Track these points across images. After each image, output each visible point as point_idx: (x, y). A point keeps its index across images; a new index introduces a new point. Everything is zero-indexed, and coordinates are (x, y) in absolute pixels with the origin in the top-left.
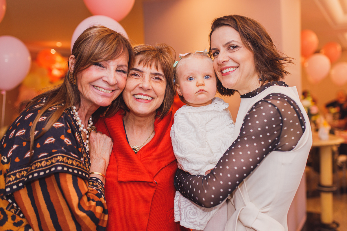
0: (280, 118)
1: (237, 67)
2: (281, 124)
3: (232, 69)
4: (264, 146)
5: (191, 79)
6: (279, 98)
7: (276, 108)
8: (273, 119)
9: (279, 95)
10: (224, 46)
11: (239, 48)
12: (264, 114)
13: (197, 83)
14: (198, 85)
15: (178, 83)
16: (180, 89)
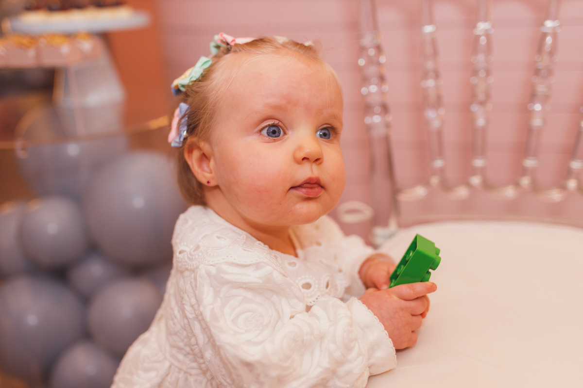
13: (300, 148)
14: (304, 159)
15: (208, 140)
16: (212, 163)
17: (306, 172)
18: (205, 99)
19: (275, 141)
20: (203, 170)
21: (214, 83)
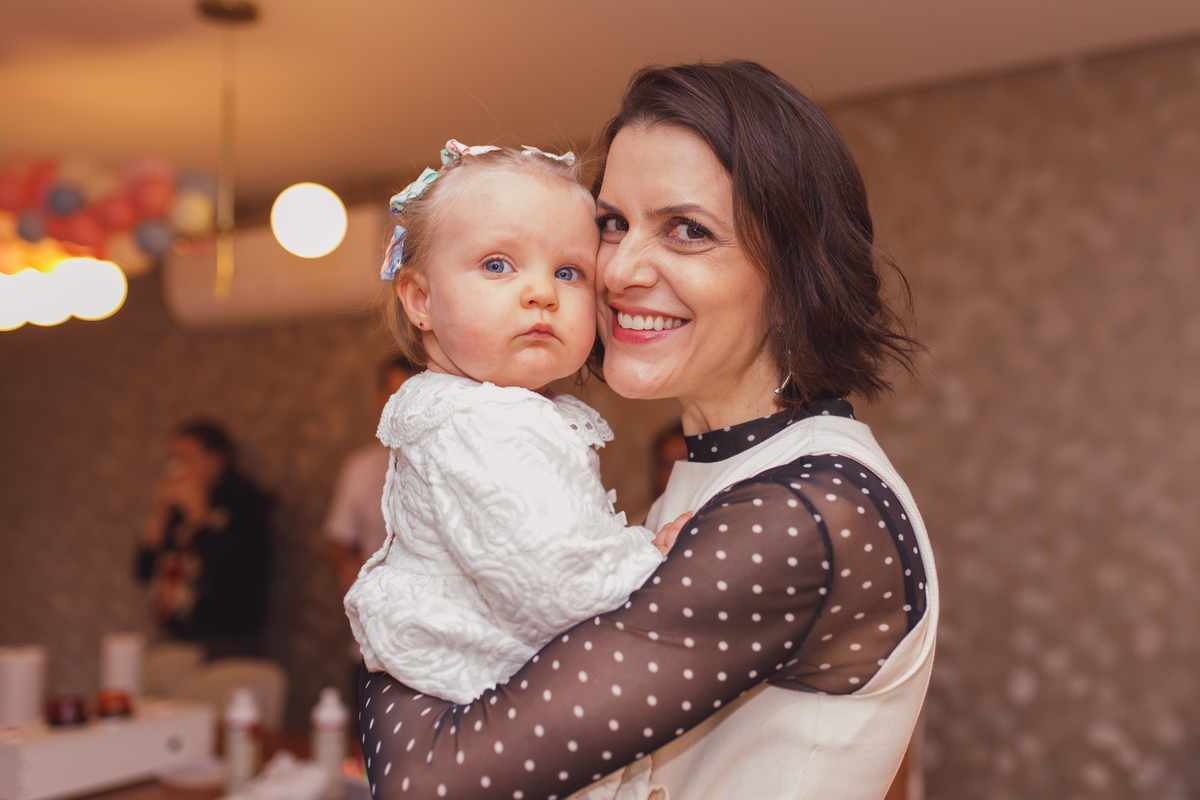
0: (825, 565)
1: (684, 321)
2: (823, 591)
3: (659, 323)
4: (724, 660)
5: (495, 267)
6: (837, 481)
7: (818, 518)
8: (792, 562)
9: (838, 466)
10: (651, 215)
11: (710, 244)
12: (757, 529)
13: (529, 289)
14: (531, 302)
15: (424, 273)
16: (428, 301)
17: (534, 317)
18: (423, 222)
19: (499, 278)
20: (418, 310)
21: (435, 203)
